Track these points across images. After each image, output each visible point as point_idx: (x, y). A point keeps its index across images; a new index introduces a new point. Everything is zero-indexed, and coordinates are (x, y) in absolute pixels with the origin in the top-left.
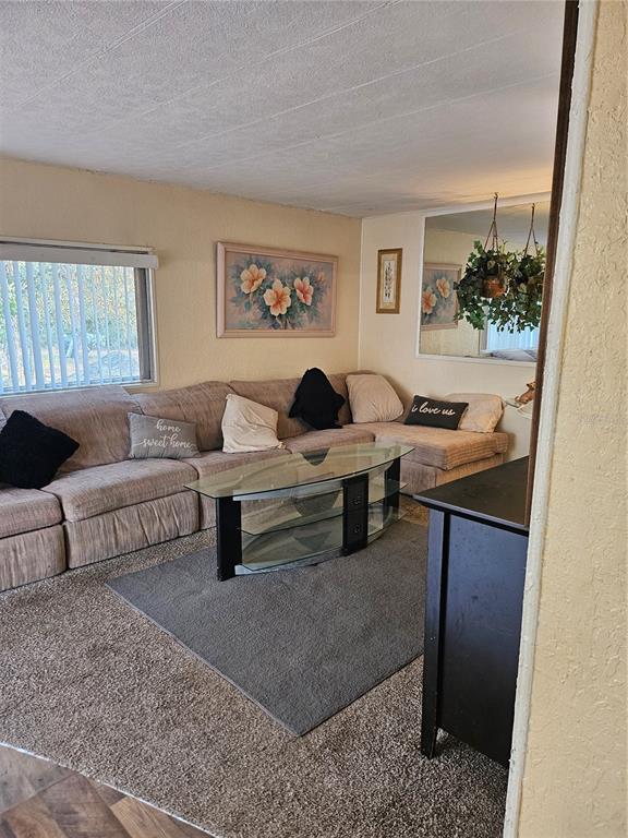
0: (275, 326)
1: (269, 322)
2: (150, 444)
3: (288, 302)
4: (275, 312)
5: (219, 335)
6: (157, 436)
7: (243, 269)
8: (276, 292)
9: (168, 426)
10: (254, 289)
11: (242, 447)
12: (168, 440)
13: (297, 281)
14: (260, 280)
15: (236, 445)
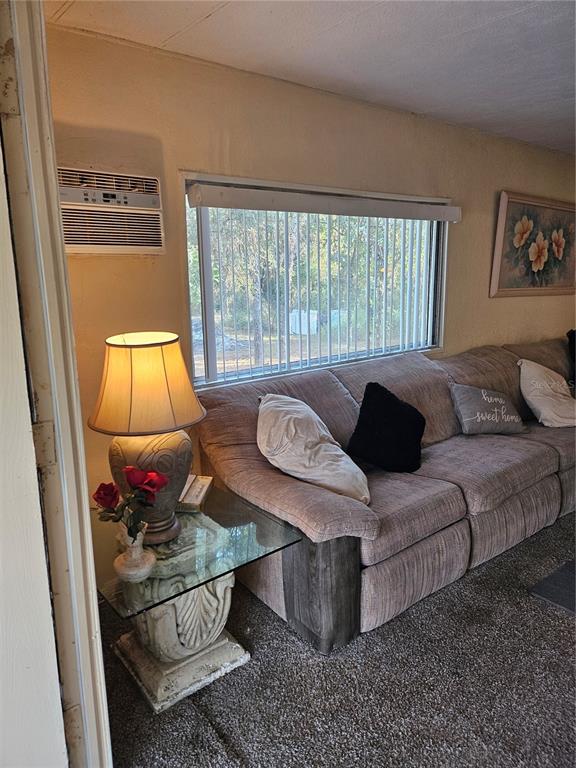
0: (533, 284)
1: (529, 279)
2: (484, 419)
3: (544, 259)
4: (535, 269)
5: (492, 294)
6: (488, 409)
7: (517, 221)
8: (538, 246)
9: (494, 397)
10: (523, 242)
11: (566, 421)
12: (499, 414)
13: (555, 233)
14: (528, 233)
15: (559, 419)
